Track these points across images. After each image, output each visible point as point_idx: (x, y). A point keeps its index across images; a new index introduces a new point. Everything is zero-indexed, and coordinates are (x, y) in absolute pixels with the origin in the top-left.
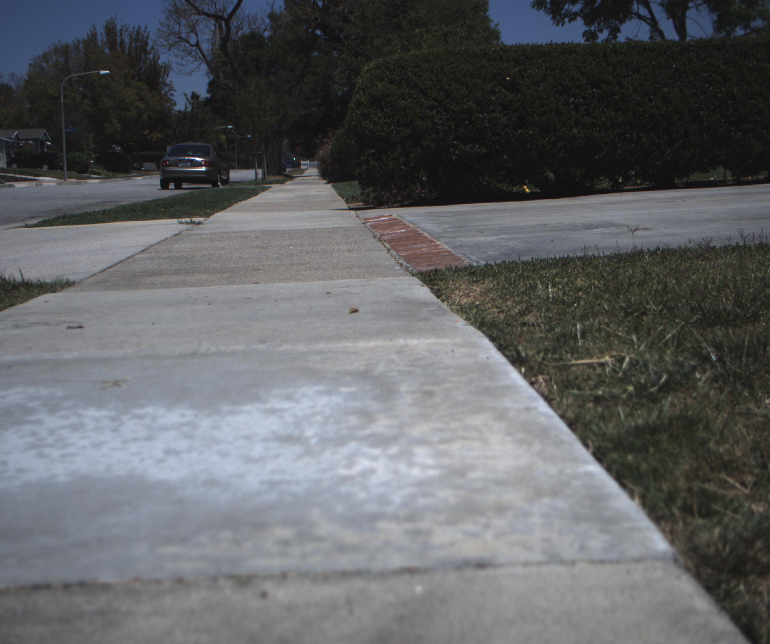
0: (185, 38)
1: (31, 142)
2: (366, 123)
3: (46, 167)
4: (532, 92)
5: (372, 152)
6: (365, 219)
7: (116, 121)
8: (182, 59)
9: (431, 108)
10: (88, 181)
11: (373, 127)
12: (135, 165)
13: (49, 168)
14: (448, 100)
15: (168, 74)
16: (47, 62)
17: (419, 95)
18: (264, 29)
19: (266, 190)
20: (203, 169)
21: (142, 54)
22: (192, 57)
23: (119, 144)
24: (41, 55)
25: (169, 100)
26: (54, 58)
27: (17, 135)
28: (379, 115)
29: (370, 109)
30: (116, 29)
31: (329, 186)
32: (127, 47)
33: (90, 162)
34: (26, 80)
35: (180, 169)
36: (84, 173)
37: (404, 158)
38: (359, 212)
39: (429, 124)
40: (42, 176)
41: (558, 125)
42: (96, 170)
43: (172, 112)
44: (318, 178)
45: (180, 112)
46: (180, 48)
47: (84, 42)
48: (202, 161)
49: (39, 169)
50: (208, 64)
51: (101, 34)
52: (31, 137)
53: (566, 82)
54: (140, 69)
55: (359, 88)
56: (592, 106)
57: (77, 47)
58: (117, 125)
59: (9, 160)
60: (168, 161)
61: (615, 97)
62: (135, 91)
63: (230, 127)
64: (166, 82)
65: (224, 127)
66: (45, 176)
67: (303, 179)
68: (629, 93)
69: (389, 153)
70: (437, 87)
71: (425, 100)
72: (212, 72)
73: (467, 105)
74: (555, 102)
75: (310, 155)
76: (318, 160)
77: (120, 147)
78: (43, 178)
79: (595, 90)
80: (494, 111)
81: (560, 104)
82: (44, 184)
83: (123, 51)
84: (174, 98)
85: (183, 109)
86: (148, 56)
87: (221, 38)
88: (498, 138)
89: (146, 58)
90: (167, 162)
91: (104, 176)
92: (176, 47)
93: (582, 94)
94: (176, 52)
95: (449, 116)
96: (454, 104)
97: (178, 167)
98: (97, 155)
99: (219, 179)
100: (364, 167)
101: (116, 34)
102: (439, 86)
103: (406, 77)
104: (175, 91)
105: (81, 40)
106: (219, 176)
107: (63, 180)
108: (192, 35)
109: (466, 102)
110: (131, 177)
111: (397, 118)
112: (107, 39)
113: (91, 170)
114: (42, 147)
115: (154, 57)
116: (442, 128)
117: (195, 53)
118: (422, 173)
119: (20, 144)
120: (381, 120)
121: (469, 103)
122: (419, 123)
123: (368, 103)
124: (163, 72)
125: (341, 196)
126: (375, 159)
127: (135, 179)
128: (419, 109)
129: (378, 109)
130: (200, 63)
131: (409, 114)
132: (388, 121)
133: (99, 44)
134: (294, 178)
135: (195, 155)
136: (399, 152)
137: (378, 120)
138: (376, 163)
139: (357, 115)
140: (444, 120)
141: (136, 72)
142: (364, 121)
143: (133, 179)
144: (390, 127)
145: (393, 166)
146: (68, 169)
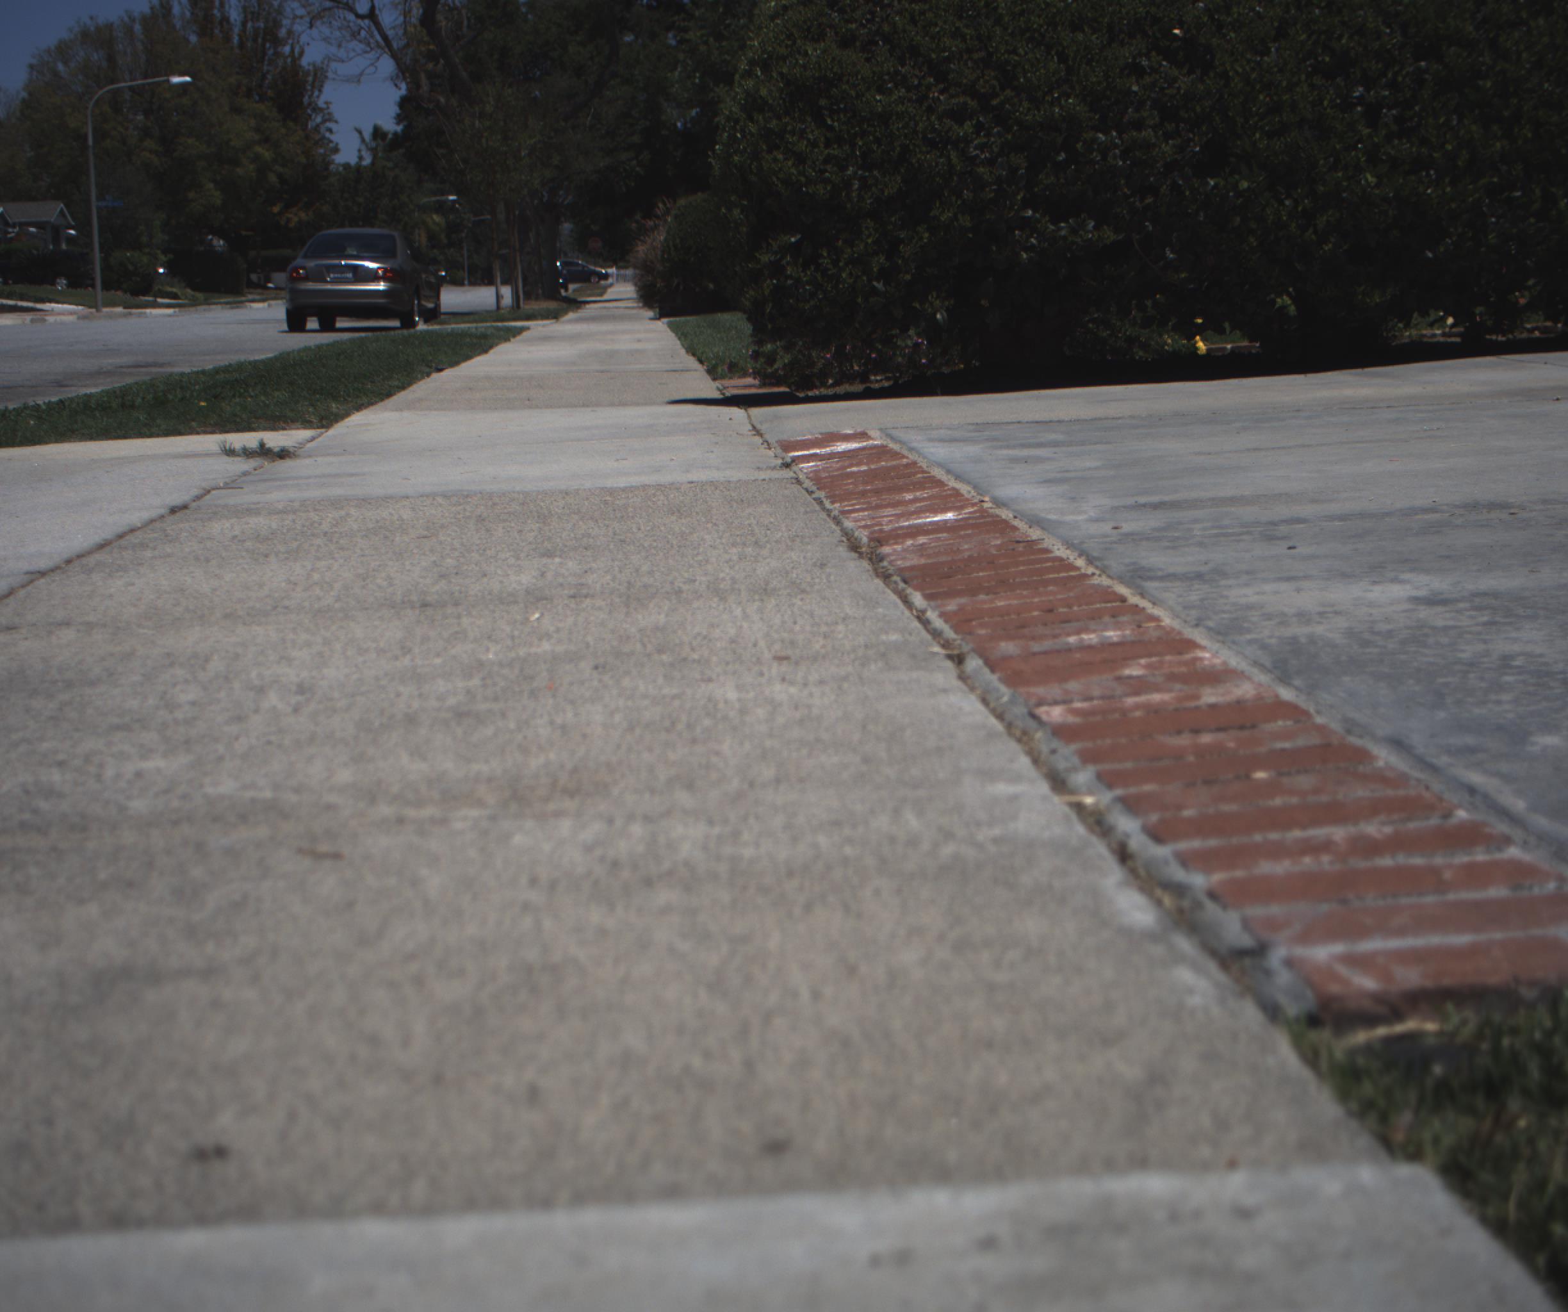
1: (32, 229)
2: (775, 160)
3: (62, 284)
4: (1248, 68)
5: (793, 240)
6: (787, 446)
7: (211, 185)
8: (339, 46)
9: (959, 115)
10: (148, 311)
11: (794, 171)
12: (254, 277)
13: (73, 284)
14: (1008, 92)
15: (322, 86)
16: (66, 63)
17: (924, 77)
19: (514, 336)
20: (381, 286)
21: (268, 45)
22: (360, 41)
23: (219, 233)
24: (52, 48)
25: (323, 141)
26: (82, 53)
28: (811, 136)
29: (787, 120)
31: (661, 325)
32: (236, 30)
33: (157, 273)
34: (24, 101)
35: (329, 287)
36: (144, 295)
37: (882, 259)
38: (756, 412)
39: (955, 160)
40: (50, 301)
41: (1322, 162)
42: (169, 289)
43: (332, 167)
44: (635, 305)
45: (347, 166)
46: (334, 22)
47: (146, 21)
48: (379, 268)
49: (49, 287)
50: (394, 56)
52: (33, 220)
53: (1344, 41)
54: (264, 77)
55: (752, 63)
56: (1417, 108)
57: (129, 31)
58: (217, 198)
60: (303, 268)
61: (1481, 83)
62: (253, 122)
63: (452, 198)
64: (316, 105)
65: (439, 198)
66: (57, 302)
67: (601, 308)
68: (1523, 72)
69: (840, 243)
70: (976, 56)
71: (942, 92)
72: (403, 73)
73: (1061, 108)
74: (1311, 99)
75: (618, 254)
76: (635, 267)
77: (223, 239)
78: (53, 305)
79: (1423, 64)
80: (1139, 125)
81: (1326, 103)
82: (51, 319)
83: (227, 38)
84: (332, 137)
85: (353, 160)
86: (279, 49)
88: (1149, 200)
89: (277, 54)
90: (301, 271)
91: (186, 301)
92: (325, 20)
93: (1390, 75)
94: (326, 31)
95: (1009, 137)
96: (1026, 104)
97: (327, 282)
98: (171, 256)
99: (416, 308)
100: (769, 284)
102: (983, 54)
103: (886, 28)
104: (336, 122)
105: (136, 14)
106: (416, 302)
107: (94, 310)
109: (1059, 98)
110: (242, 302)
111: (863, 145)
112: (192, 14)
113: (159, 289)
114: (56, 240)
115: (292, 51)
116: (991, 173)
117: (367, 32)
118: (933, 300)
119: (10, 233)
120: (816, 150)
121: (1066, 101)
122: (926, 157)
123: (781, 102)
124: (310, 83)
125: (694, 355)
126: (801, 260)
127: (251, 307)
128: (925, 118)
129: (809, 119)
130: (378, 55)
131: (897, 133)
132: (836, 153)
133: (178, 25)
134: (583, 306)
135: (362, 255)
136: (870, 241)
137: (808, 151)
138: (803, 271)
139: (748, 137)
140: (996, 150)
141: (254, 83)
142: (770, 151)
143: (246, 307)
144: (843, 169)
145: (852, 281)
146: (107, 286)
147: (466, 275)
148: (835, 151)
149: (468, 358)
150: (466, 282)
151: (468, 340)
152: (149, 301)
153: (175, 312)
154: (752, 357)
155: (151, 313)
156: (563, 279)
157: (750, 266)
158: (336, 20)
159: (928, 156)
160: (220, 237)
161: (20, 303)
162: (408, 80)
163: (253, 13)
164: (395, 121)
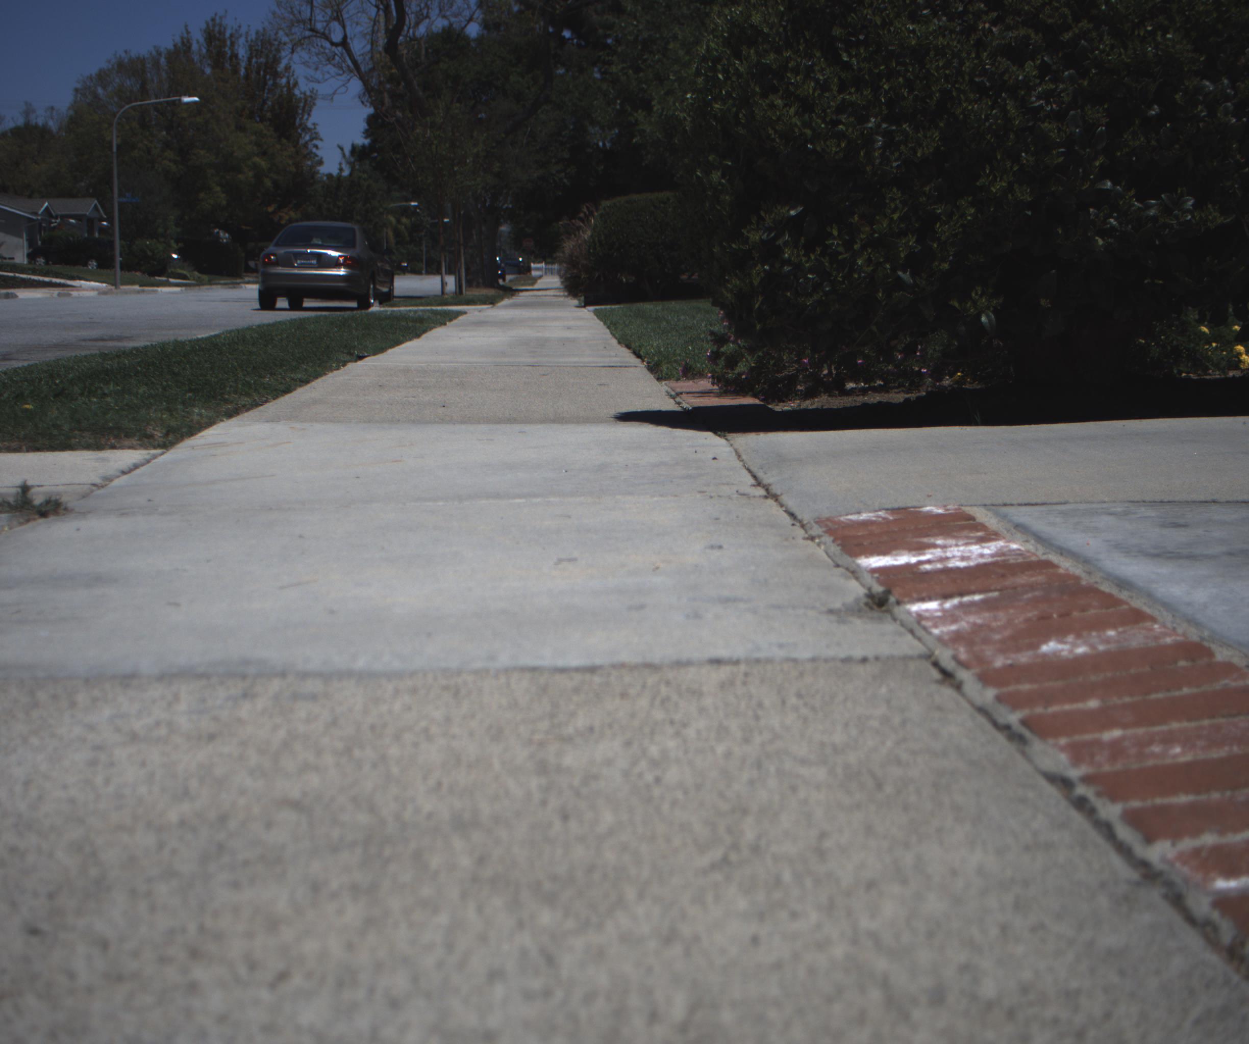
0: (322, 30)
1: (73, 221)
3: (93, 264)
6: (844, 537)
7: (218, 189)
8: (316, 69)
9: (1017, 53)
10: (159, 289)
11: (796, 121)
13: (100, 266)
15: (311, 111)
16: (104, 88)
18: (467, 18)
19: (450, 320)
20: (342, 272)
21: (268, 77)
22: (334, 65)
23: (225, 227)
24: (94, 75)
25: (310, 155)
26: (117, 80)
27: (47, 208)
28: (820, 76)
30: (224, 35)
31: (587, 313)
32: (243, 64)
33: (172, 258)
35: (296, 271)
36: (159, 276)
37: (912, 241)
38: (742, 443)
39: (1012, 112)
40: (80, 279)
43: (317, 176)
44: (562, 294)
45: (330, 176)
46: (313, 50)
47: (170, 56)
48: (340, 256)
49: (81, 268)
50: (362, 78)
51: (198, 42)
52: (73, 213)
54: (264, 102)
57: (156, 63)
58: (223, 199)
59: (31, 250)
60: (274, 255)
62: (253, 138)
63: (413, 204)
64: (306, 126)
65: (404, 204)
66: (86, 280)
67: (532, 296)
69: (856, 218)
73: (1156, 44)
75: (547, 253)
76: (560, 263)
77: (229, 233)
78: (83, 282)
82: (75, 293)
83: (235, 71)
84: (319, 153)
85: (335, 172)
86: (278, 80)
87: (387, 30)
89: (275, 85)
90: (273, 257)
92: (305, 47)
94: (306, 56)
95: (1085, 83)
97: (295, 267)
98: (181, 245)
99: (371, 292)
100: (759, 271)
101: (224, 41)
104: (321, 140)
105: (162, 50)
106: (372, 286)
107: (114, 287)
108: (335, 25)
110: (239, 283)
111: (890, 89)
112: (208, 50)
113: (172, 272)
114: (91, 231)
115: (288, 82)
116: (1060, 130)
117: (340, 58)
118: (977, 297)
119: (53, 223)
120: (827, 94)
121: (1164, 35)
122: (973, 107)
123: (781, 30)
124: (301, 108)
125: (628, 347)
126: (803, 240)
127: (245, 287)
128: (973, 55)
129: (818, 54)
130: (349, 77)
131: (936, 74)
132: (854, 98)
133: (196, 58)
134: (517, 293)
135: (325, 244)
136: (896, 216)
137: (816, 95)
138: (804, 255)
139: (734, 79)
140: (1066, 99)
141: (256, 108)
142: (764, 95)
143: (242, 287)
144: (865, 119)
145: (871, 268)
146: (125, 267)
147: (424, 266)
148: (852, 96)
149: (398, 343)
150: (424, 272)
151: (404, 324)
152: (163, 281)
153: (181, 290)
154: (710, 358)
155: (161, 291)
156: (502, 271)
157: (734, 246)
158: (314, 47)
159: (976, 106)
160: (226, 231)
161: (54, 280)
162: (373, 98)
163: (257, 50)
164: (364, 135)
